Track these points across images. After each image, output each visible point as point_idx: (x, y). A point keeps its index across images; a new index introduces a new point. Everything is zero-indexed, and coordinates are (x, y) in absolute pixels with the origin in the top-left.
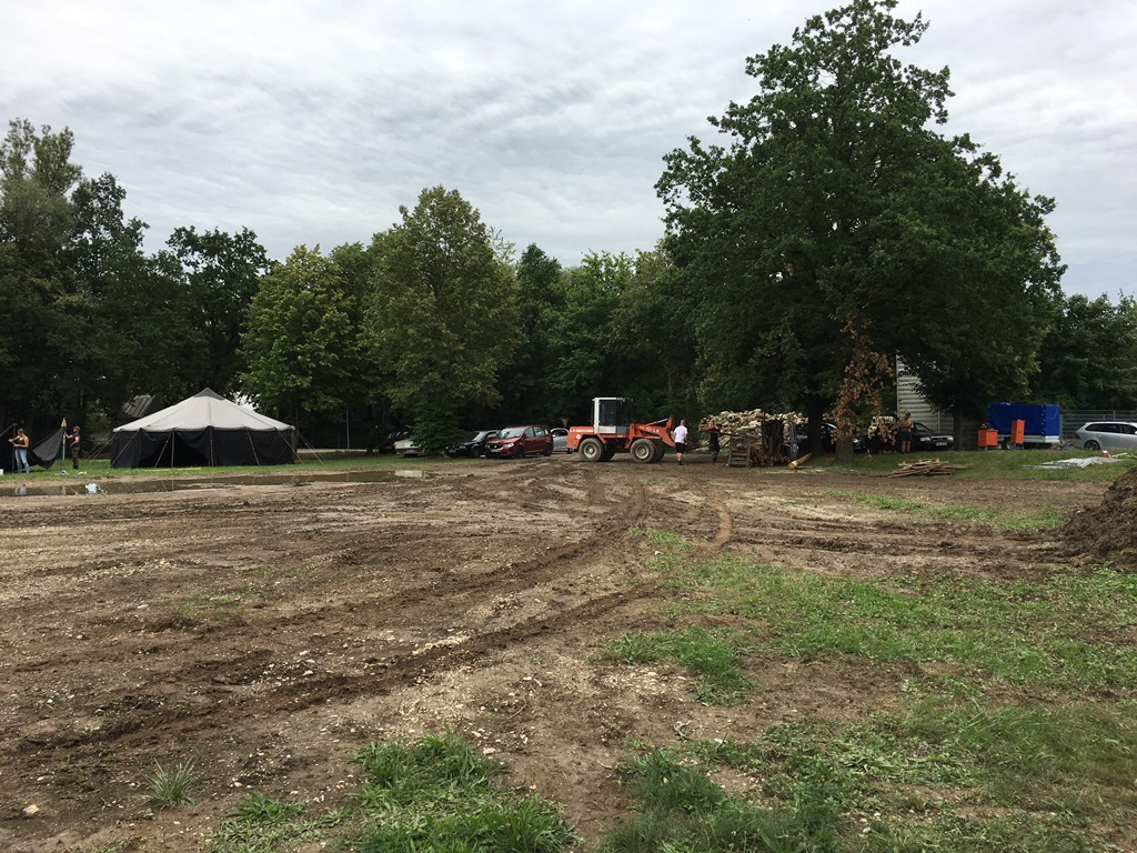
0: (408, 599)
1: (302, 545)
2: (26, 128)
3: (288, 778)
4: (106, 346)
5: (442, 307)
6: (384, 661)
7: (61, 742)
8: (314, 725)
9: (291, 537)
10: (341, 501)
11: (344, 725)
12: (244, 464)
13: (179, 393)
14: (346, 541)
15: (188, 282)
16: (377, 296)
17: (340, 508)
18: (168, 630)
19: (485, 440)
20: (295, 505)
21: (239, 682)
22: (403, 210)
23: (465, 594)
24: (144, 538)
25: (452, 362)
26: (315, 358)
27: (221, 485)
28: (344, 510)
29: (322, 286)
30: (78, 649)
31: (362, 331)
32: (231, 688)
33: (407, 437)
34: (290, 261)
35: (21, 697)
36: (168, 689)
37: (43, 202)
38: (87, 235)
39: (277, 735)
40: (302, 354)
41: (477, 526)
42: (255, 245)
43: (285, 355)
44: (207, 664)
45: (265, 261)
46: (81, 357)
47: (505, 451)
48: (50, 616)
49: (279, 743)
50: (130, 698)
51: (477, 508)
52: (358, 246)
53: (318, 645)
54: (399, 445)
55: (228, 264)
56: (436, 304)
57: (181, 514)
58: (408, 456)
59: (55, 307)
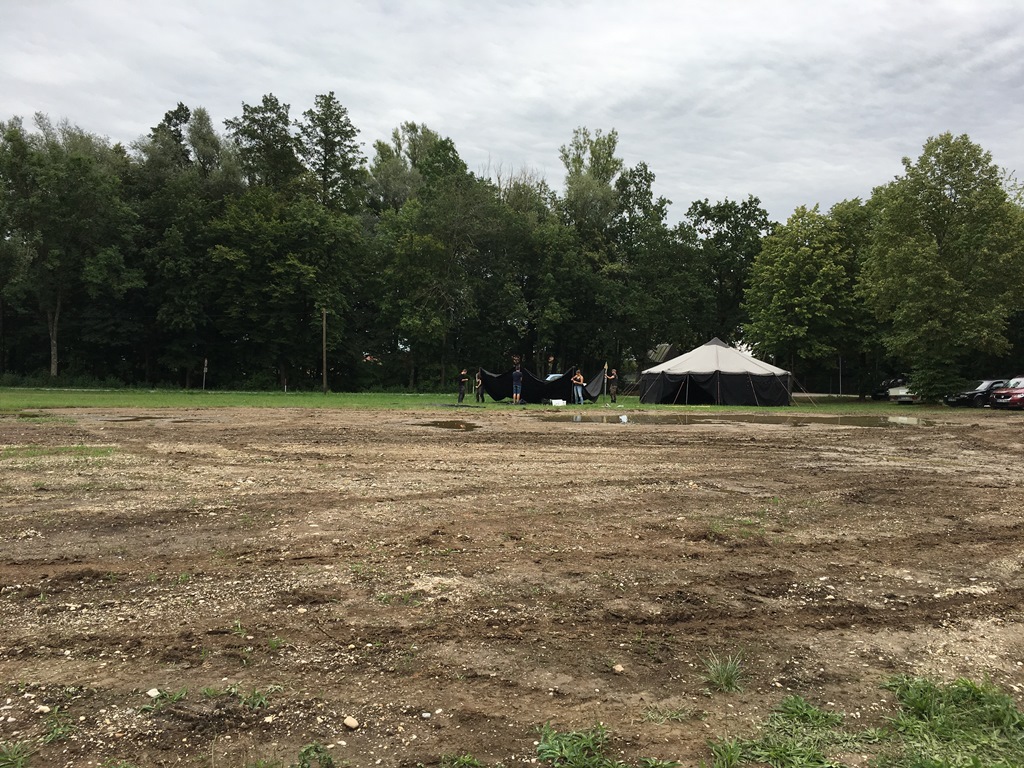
0: (922, 542)
1: (807, 479)
2: (585, 133)
3: (824, 689)
4: (637, 304)
5: (945, 254)
6: (903, 599)
7: (633, 618)
8: (842, 646)
9: (797, 472)
10: (840, 442)
11: (871, 652)
12: (745, 404)
13: (691, 342)
14: (850, 480)
15: (701, 248)
16: (874, 249)
17: (840, 449)
18: (704, 541)
19: (990, 390)
20: (797, 444)
21: (767, 595)
22: (906, 161)
23: (985, 545)
24: (674, 462)
25: (955, 310)
26: (811, 309)
27: (729, 421)
28: (844, 451)
29: (820, 242)
30: (638, 546)
31: (859, 282)
32: (761, 599)
33: (902, 384)
34: (791, 222)
35: (601, 578)
36: (710, 591)
37: (595, 192)
38: (625, 214)
39: (809, 649)
40: (799, 306)
41: (990, 478)
42: (759, 210)
43: (783, 307)
44: (739, 575)
45: (767, 224)
46: (618, 314)
47: (1014, 402)
48: (614, 518)
49: (811, 655)
50: (681, 593)
51: (987, 458)
52: (857, 201)
53: (837, 573)
54: (893, 392)
55: (734, 229)
56: (938, 252)
57: (700, 444)
58: (902, 402)
59: (602, 274)
